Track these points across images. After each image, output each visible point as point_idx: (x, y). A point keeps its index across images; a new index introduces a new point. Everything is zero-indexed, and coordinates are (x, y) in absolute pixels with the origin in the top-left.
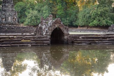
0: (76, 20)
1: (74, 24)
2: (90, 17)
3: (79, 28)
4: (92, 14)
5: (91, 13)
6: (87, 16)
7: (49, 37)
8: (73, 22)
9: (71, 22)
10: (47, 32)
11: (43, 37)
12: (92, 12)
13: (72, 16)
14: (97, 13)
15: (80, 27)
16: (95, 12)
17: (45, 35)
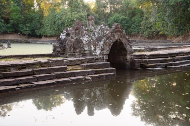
0: (40, 28)
1: (38, 32)
2: (63, 23)
3: (43, 39)
4: (66, 21)
5: (63, 18)
6: (58, 23)
7: (106, 58)
8: (36, 31)
9: (33, 31)
10: (102, 49)
11: (97, 59)
12: (65, 17)
13: (34, 22)
14: (73, 19)
15: (46, 36)
16: (69, 18)
17: (100, 54)
